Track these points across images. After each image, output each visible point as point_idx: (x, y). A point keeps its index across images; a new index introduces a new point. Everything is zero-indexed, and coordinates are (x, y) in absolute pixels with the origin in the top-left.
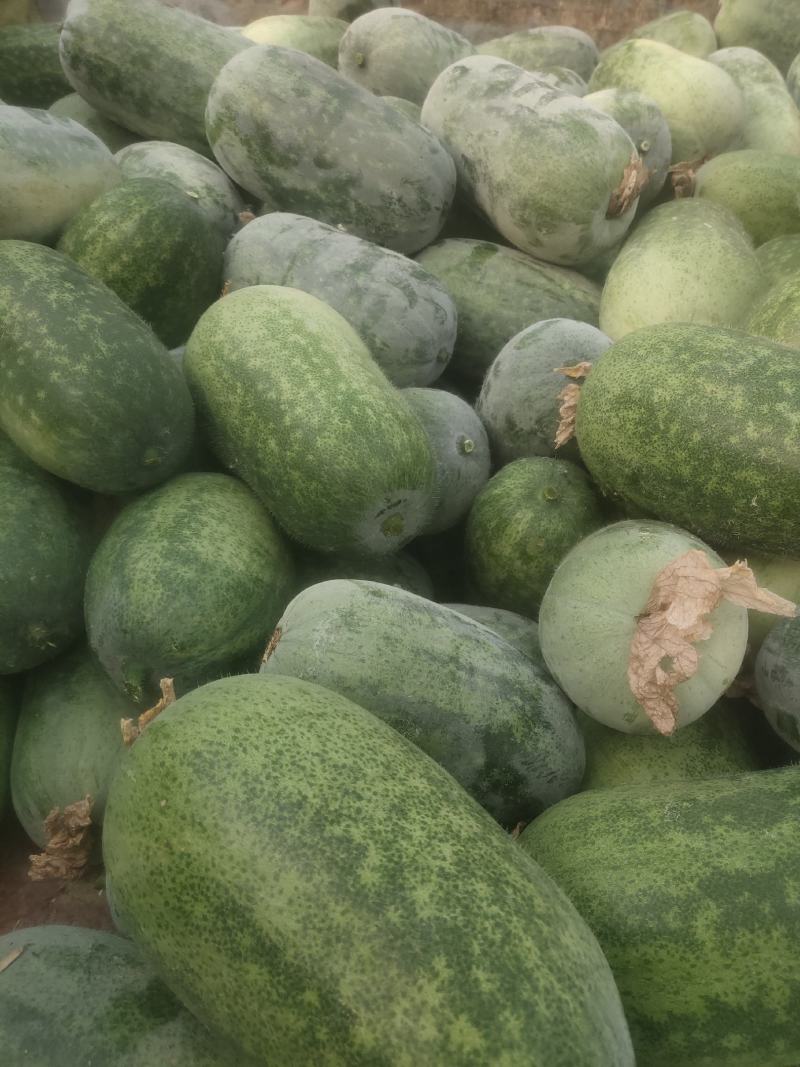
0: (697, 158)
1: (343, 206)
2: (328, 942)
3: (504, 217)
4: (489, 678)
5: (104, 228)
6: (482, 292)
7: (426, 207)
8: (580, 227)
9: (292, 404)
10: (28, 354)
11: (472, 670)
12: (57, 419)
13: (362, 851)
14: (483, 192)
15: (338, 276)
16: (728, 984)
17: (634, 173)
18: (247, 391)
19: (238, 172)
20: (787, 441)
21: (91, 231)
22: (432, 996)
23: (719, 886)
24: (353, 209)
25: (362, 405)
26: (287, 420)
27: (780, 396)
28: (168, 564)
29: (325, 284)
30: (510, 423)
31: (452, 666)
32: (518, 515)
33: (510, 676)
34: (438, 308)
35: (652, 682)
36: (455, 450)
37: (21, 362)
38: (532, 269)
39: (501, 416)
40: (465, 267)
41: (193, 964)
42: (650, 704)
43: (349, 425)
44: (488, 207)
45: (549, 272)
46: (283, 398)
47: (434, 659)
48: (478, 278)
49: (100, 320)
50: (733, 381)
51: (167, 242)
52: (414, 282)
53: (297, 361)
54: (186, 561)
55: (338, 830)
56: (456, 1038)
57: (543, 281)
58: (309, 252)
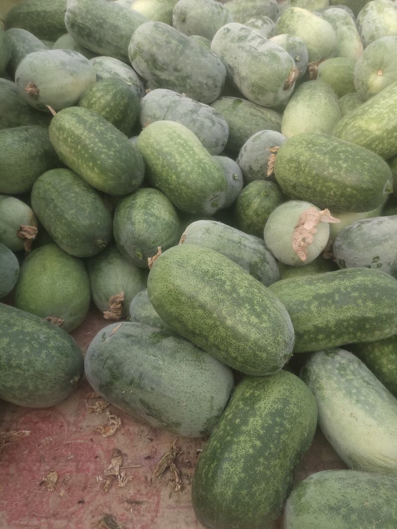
0: (318, 61)
1: (184, 86)
2: (218, 302)
3: (245, 89)
4: (250, 248)
5: (99, 98)
6: (237, 118)
7: (216, 86)
8: (274, 94)
9: (180, 164)
10: (92, 149)
11: (245, 246)
12: (103, 171)
13: (225, 282)
14: (237, 80)
15: (186, 114)
16: (319, 322)
17: (294, 73)
18: (163, 160)
19: (142, 72)
20: (342, 173)
21: (94, 99)
22: (245, 312)
23: (317, 297)
24: (188, 87)
25: (204, 163)
26: (179, 169)
27: (340, 159)
28: (146, 217)
29: (181, 117)
30: (251, 168)
31: (239, 245)
32: (255, 200)
33: (256, 248)
34: (222, 126)
35: (300, 246)
36: (231, 178)
37: (90, 151)
38: (255, 109)
39: (247, 165)
40: (230, 109)
41: (182, 313)
42: (299, 252)
43: (200, 170)
44: (239, 86)
45: (262, 110)
46: (178, 161)
47: (234, 242)
48: (235, 113)
49: (114, 136)
50: (325, 154)
51: (122, 103)
52: (214, 117)
53: (181, 149)
54: (152, 216)
55: (218, 277)
56: (252, 320)
57: (260, 114)
58: (174, 105)
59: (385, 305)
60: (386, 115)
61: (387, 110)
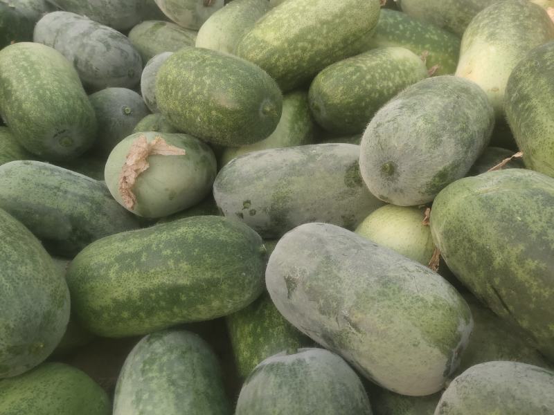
1: (86, 7)
4: (75, 195)
6: (156, 44)
7: (124, 6)
8: (191, 11)
11: (66, 192)
20: (205, 91)
23: (121, 258)
25: (45, 89)
26: (13, 98)
27: (205, 74)
35: (122, 188)
38: (180, 32)
40: (149, 33)
43: (36, 98)
50: (192, 69)
52: (110, 40)
53: (21, 73)
58: (64, 28)
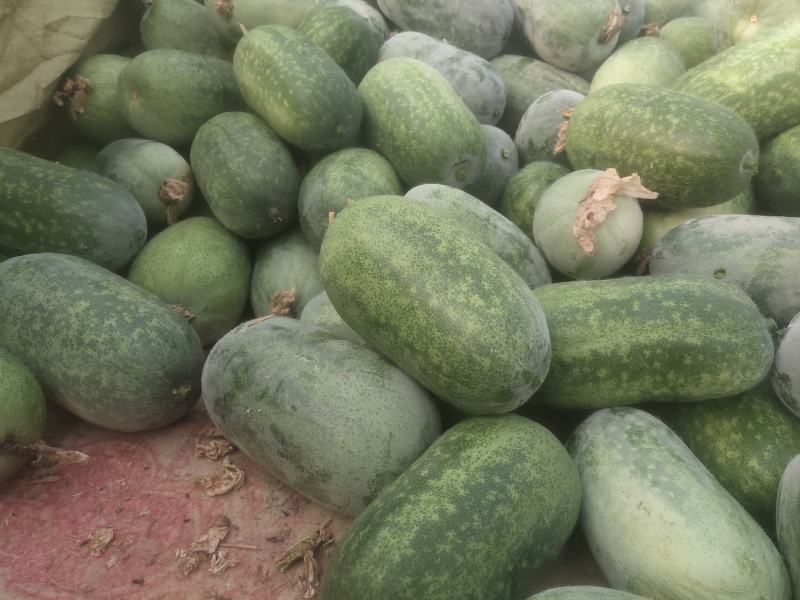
1: (448, 30)
3: (539, 41)
4: (504, 232)
5: (318, 29)
6: (522, 83)
7: (494, 32)
8: (582, 47)
10: (286, 73)
11: (495, 227)
12: (295, 106)
14: (528, 27)
15: (442, 63)
17: (616, 18)
18: (391, 103)
19: (390, 10)
20: (670, 133)
21: (311, 31)
22: (464, 288)
25: (451, 110)
26: (412, 116)
27: (669, 112)
28: (347, 174)
29: (436, 64)
30: (531, 143)
31: (486, 222)
32: (531, 187)
34: (496, 84)
35: (583, 227)
36: (498, 155)
37: (282, 77)
38: (553, 72)
39: (527, 139)
40: (514, 69)
42: (582, 238)
43: (443, 118)
44: (530, 37)
45: (563, 74)
46: (412, 104)
47: (477, 217)
48: (521, 75)
49: (321, 60)
50: (646, 105)
51: (350, 39)
52: (484, 69)
53: (419, 89)
54: (356, 173)
55: (430, 234)
56: (472, 301)
57: (559, 79)
58: (426, 50)
59: (723, 326)
60: (755, 64)
61: (758, 57)
